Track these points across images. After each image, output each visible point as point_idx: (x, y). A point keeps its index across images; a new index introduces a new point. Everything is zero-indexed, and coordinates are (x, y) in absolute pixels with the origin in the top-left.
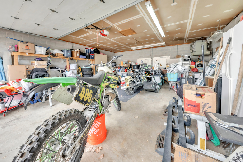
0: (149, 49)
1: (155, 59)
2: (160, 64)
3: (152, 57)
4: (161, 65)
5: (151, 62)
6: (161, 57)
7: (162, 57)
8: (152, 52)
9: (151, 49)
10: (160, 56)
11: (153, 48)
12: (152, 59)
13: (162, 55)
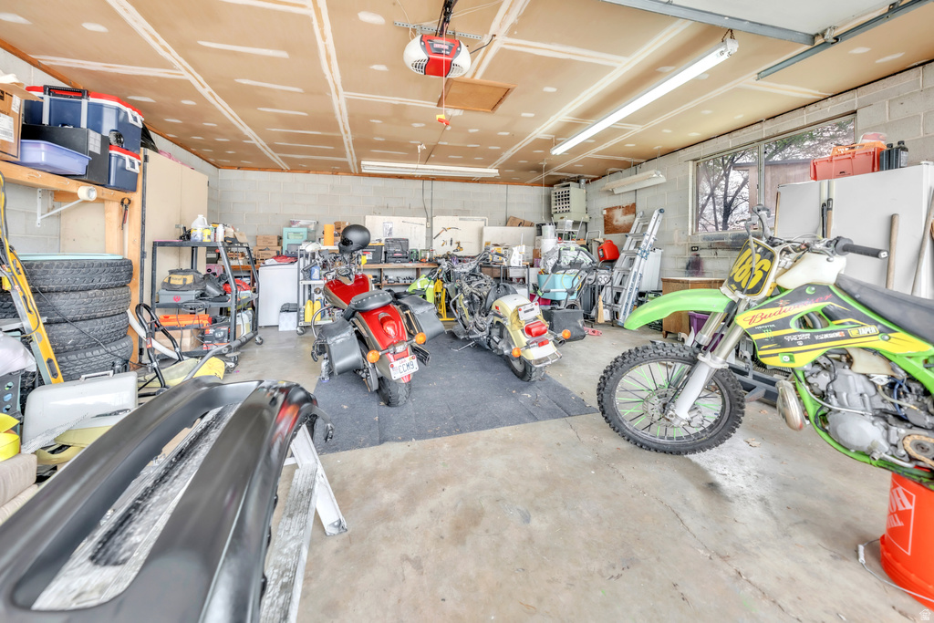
0: (419, 183)
1: (440, 222)
2: (458, 243)
3: (429, 216)
4: (459, 248)
5: (424, 234)
6: (460, 219)
7: (465, 220)
8: (428, 196)
9: (428, 183)
10: (457, 213)
11: (433, 179)
12: (430, 220)
13: (462, 212)
